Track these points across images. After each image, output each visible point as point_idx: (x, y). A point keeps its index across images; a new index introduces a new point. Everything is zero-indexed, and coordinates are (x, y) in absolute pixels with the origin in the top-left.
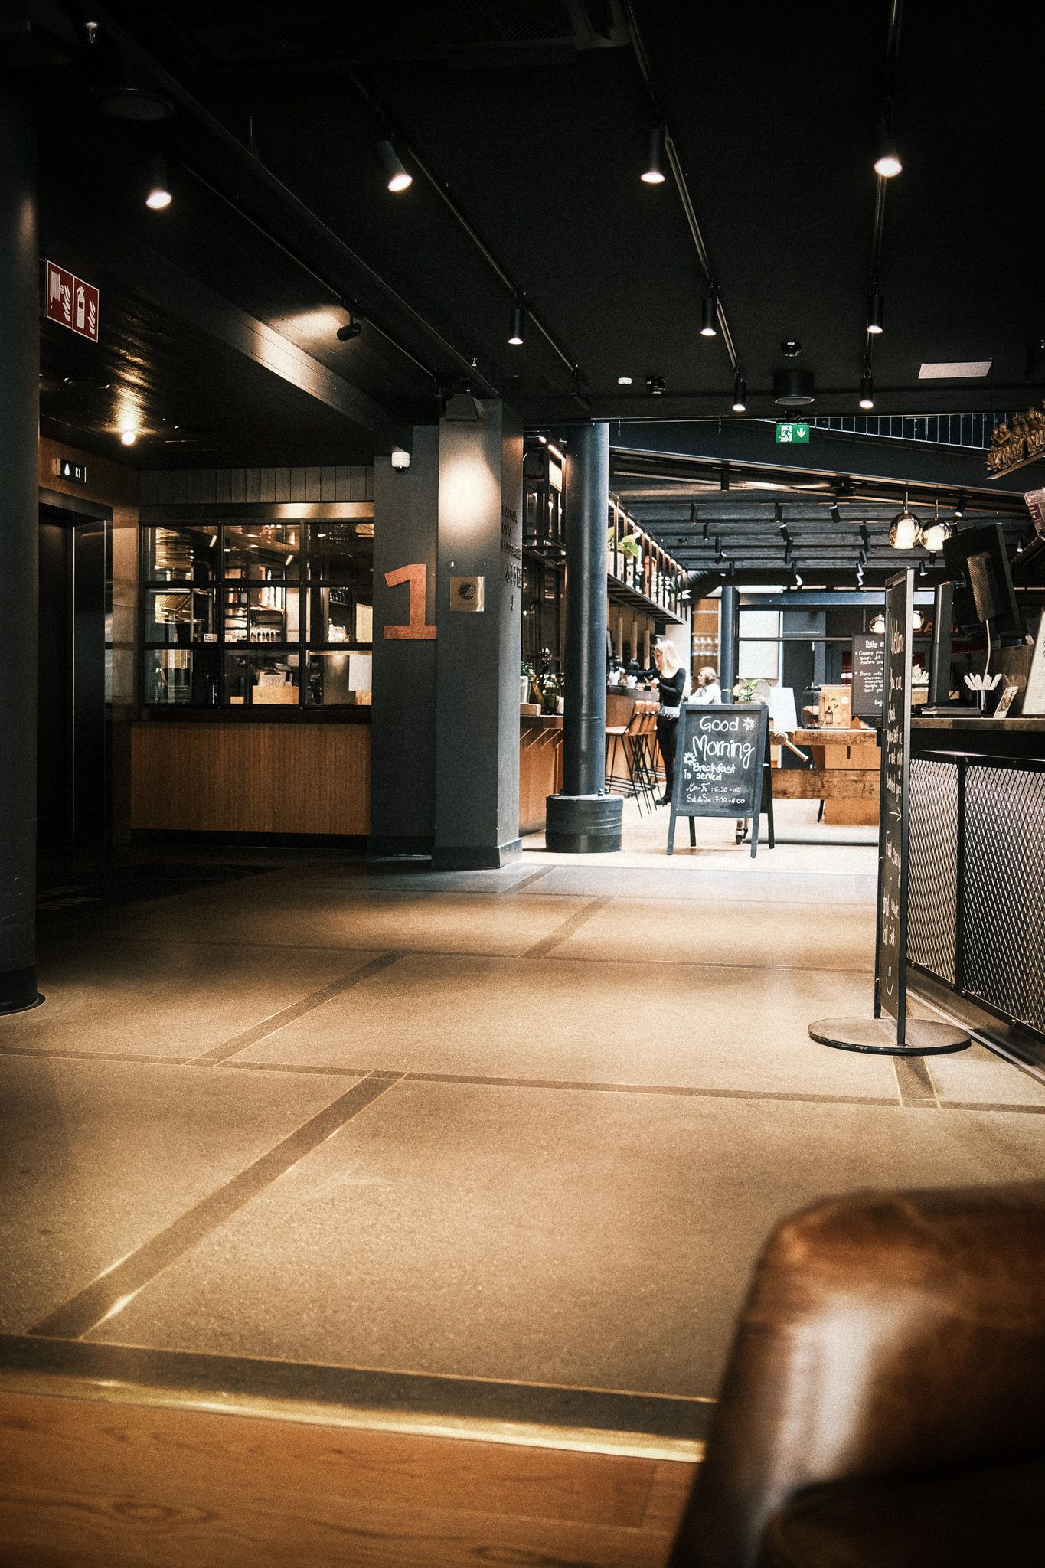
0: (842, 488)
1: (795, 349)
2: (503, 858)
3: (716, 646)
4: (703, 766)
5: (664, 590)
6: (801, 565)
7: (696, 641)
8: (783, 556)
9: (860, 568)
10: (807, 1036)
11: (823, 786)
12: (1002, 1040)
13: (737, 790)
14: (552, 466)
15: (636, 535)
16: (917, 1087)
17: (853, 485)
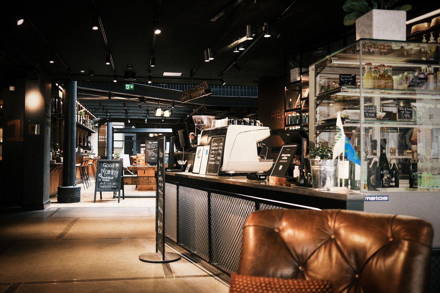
0: (142, 100)
1: (131, 67)
2: (45, 206)
3: (105, 138)
4: (104, 177)
5: (91, 124)
6: (130, 117)
7: (100, 137)
8: (125, 115)
9: (146, 119)
10: (138, 259)
11: (137, 181)
12: (189, 256)
13: (114, 184)
14: (60, 92)
15: (84, 110)
16: (168, 272)
17: (145, 99)
